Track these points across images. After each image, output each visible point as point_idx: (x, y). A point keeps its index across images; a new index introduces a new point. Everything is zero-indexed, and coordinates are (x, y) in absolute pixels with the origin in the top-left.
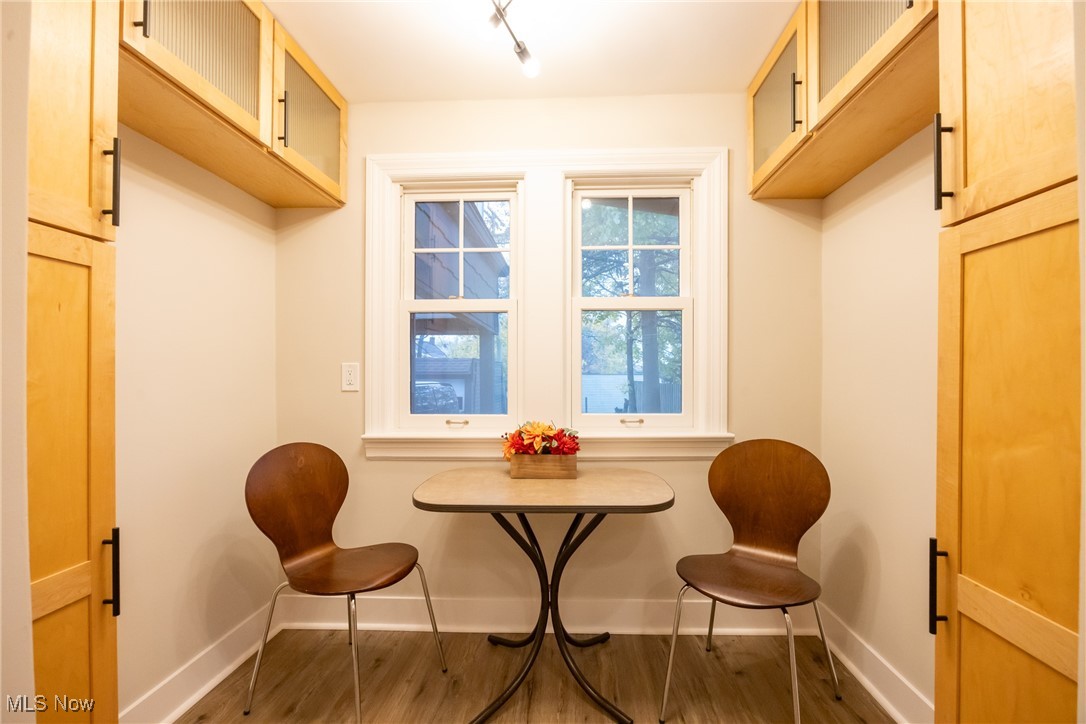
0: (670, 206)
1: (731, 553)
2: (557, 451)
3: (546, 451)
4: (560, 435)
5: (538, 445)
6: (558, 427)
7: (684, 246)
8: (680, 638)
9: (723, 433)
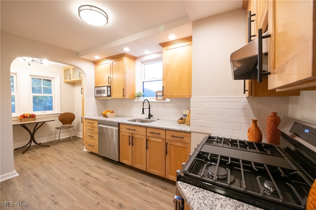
0: (50, 81)
1: (63, 126)
2: (32, 117)
3: (30, 117)
4: (32, 114)
5: (28, 116)
6: (32, 113)
7: (52, 87)
8: (55, 140)
9: (60, 113)
